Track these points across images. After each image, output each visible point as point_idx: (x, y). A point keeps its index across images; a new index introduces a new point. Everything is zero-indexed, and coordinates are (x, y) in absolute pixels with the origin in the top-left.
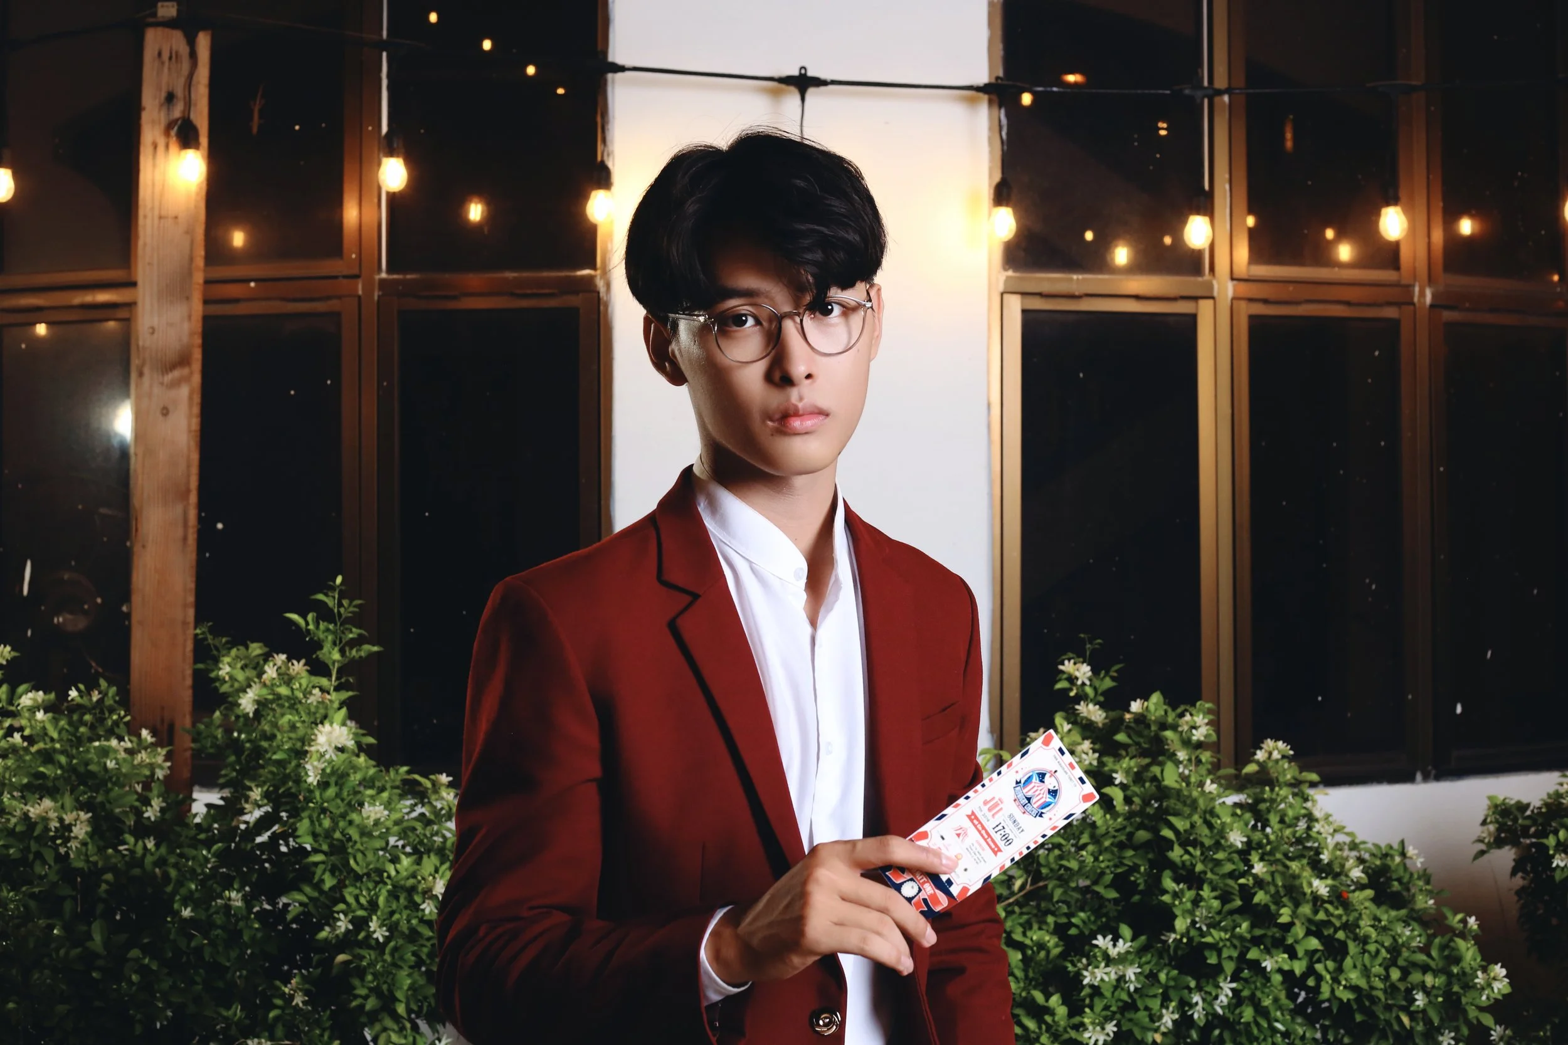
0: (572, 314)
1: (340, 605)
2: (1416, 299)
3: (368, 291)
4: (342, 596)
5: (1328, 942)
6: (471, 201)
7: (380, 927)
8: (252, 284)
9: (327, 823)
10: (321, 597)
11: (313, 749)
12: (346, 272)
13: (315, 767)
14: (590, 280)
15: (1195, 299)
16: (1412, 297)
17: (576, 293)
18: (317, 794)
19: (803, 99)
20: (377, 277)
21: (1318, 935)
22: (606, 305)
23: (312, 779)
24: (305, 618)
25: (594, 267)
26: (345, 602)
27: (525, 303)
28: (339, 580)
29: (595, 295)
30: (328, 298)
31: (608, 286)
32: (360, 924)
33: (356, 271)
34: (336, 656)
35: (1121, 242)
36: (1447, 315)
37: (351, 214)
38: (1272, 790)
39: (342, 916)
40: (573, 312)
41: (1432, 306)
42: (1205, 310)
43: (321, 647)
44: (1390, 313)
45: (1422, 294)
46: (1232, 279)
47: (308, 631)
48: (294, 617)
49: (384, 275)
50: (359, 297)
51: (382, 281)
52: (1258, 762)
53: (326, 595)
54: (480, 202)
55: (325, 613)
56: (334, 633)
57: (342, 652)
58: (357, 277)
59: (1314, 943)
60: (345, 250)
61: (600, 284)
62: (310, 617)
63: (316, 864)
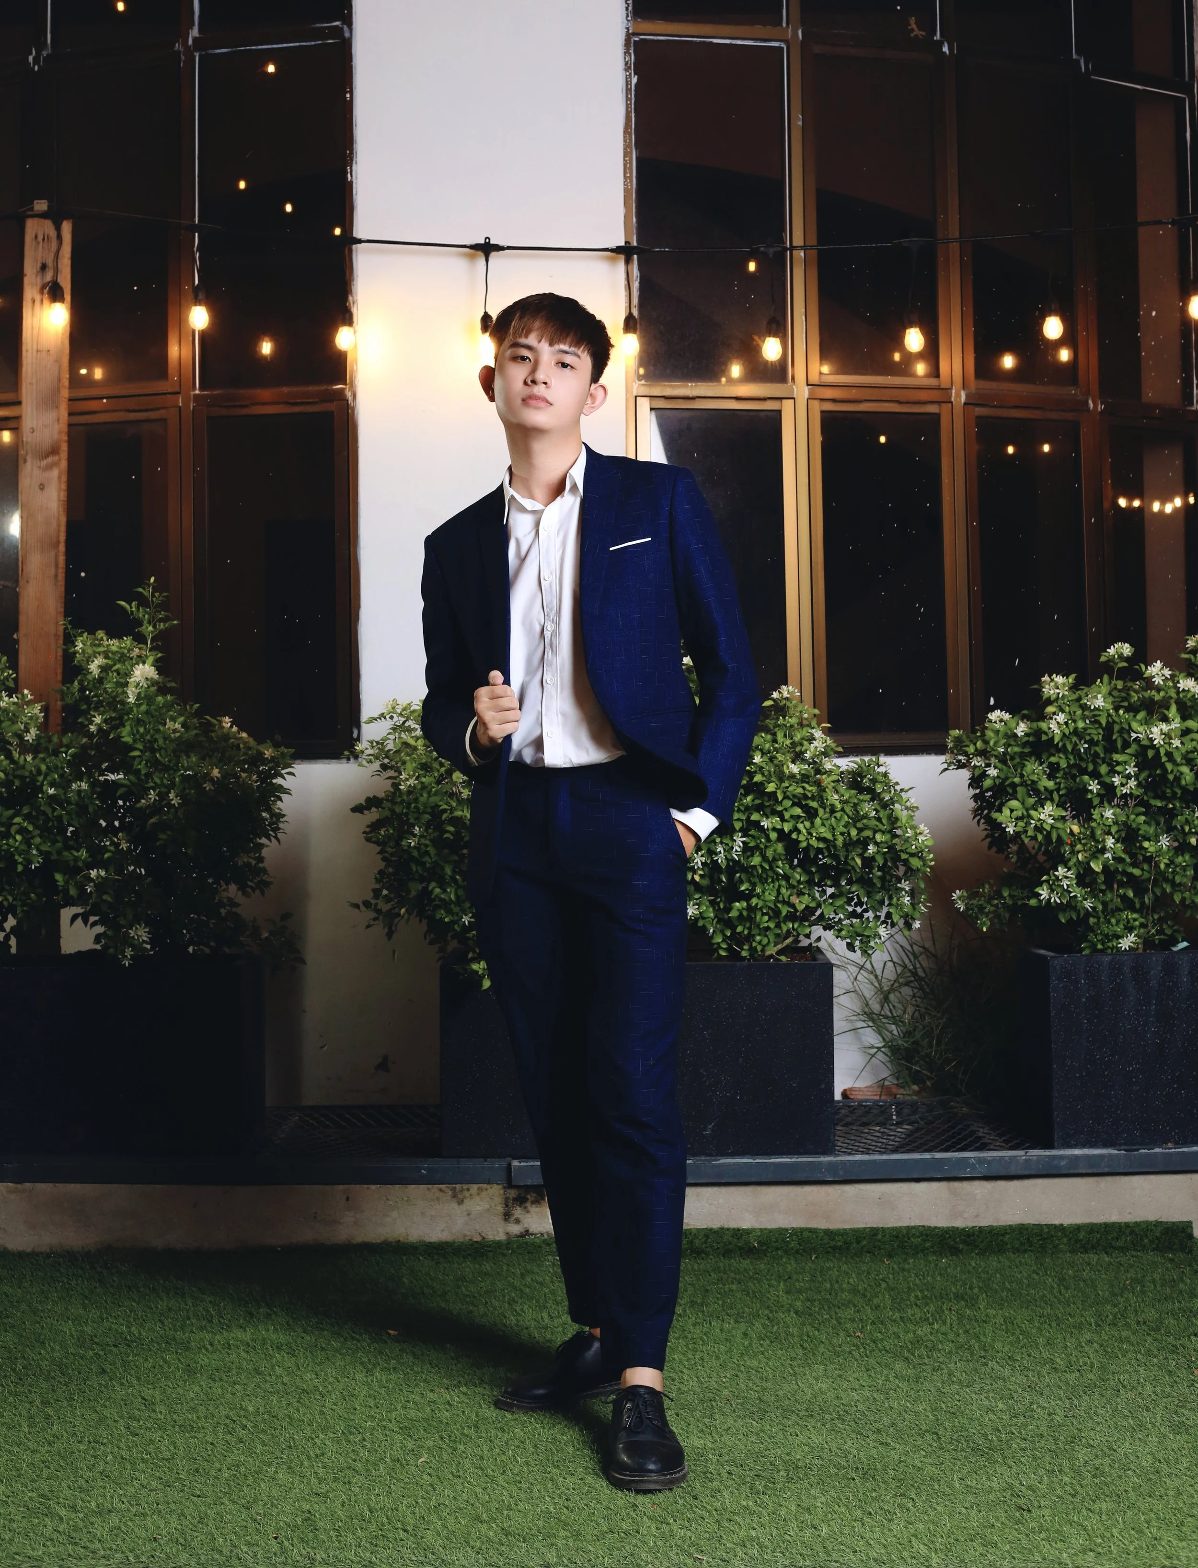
0: (328, 416)
1: (153, 596)
2: (953, 399)
3: (186, 403)
4: (154, 590)
5: (806, 809)
6: (263, 341)
7: (176, 797)
8: (105, 401)
9: (142, 730)
10: (140, 590)
11: (132, 680)
12: (170, 390)
13: (133, 692)
14: (341, 393)
15: (780, 399)
16: (950, 397)
17: (332, 401)
18: (135, 709)
19: (487, 261)
20: (192, 393)
21: (799, 805)
22: (353, 409)
23: (132, 699)
24: (130, 605)
25: (345, 384)
26: (157, 594)
27: (296, 409)
28: (152, 580)
29: (345, 402)
30: (158, 409)
31: (354, 396)
32: (163, 796)
33: (177, 389)
34: (151, 628)
35: (735, 361)
36: (979, 411)
37: (173, 351)
38: (784, 718)
39: (152, 792)
40: (329, 415)
41: (965, 404)
42: (787, 408)
43: (142, 625)
44: (932, 409)
45: (958, 395)
46: (808, 385)
47: (132, 612)
48: (123, 603)
49: (197, 392)
50: (180, 407)
51: (195, 395)
52: (773, 700)
53: (144, 589)
54: (271, 341)
55: (143, 602)
56: (149, 614)
57: (154, 627)
58: (179, 393)
59: (798, 811)
60: (169, 377)
61: (349, 394)
62: (134, 604)
63: (134, 757)
